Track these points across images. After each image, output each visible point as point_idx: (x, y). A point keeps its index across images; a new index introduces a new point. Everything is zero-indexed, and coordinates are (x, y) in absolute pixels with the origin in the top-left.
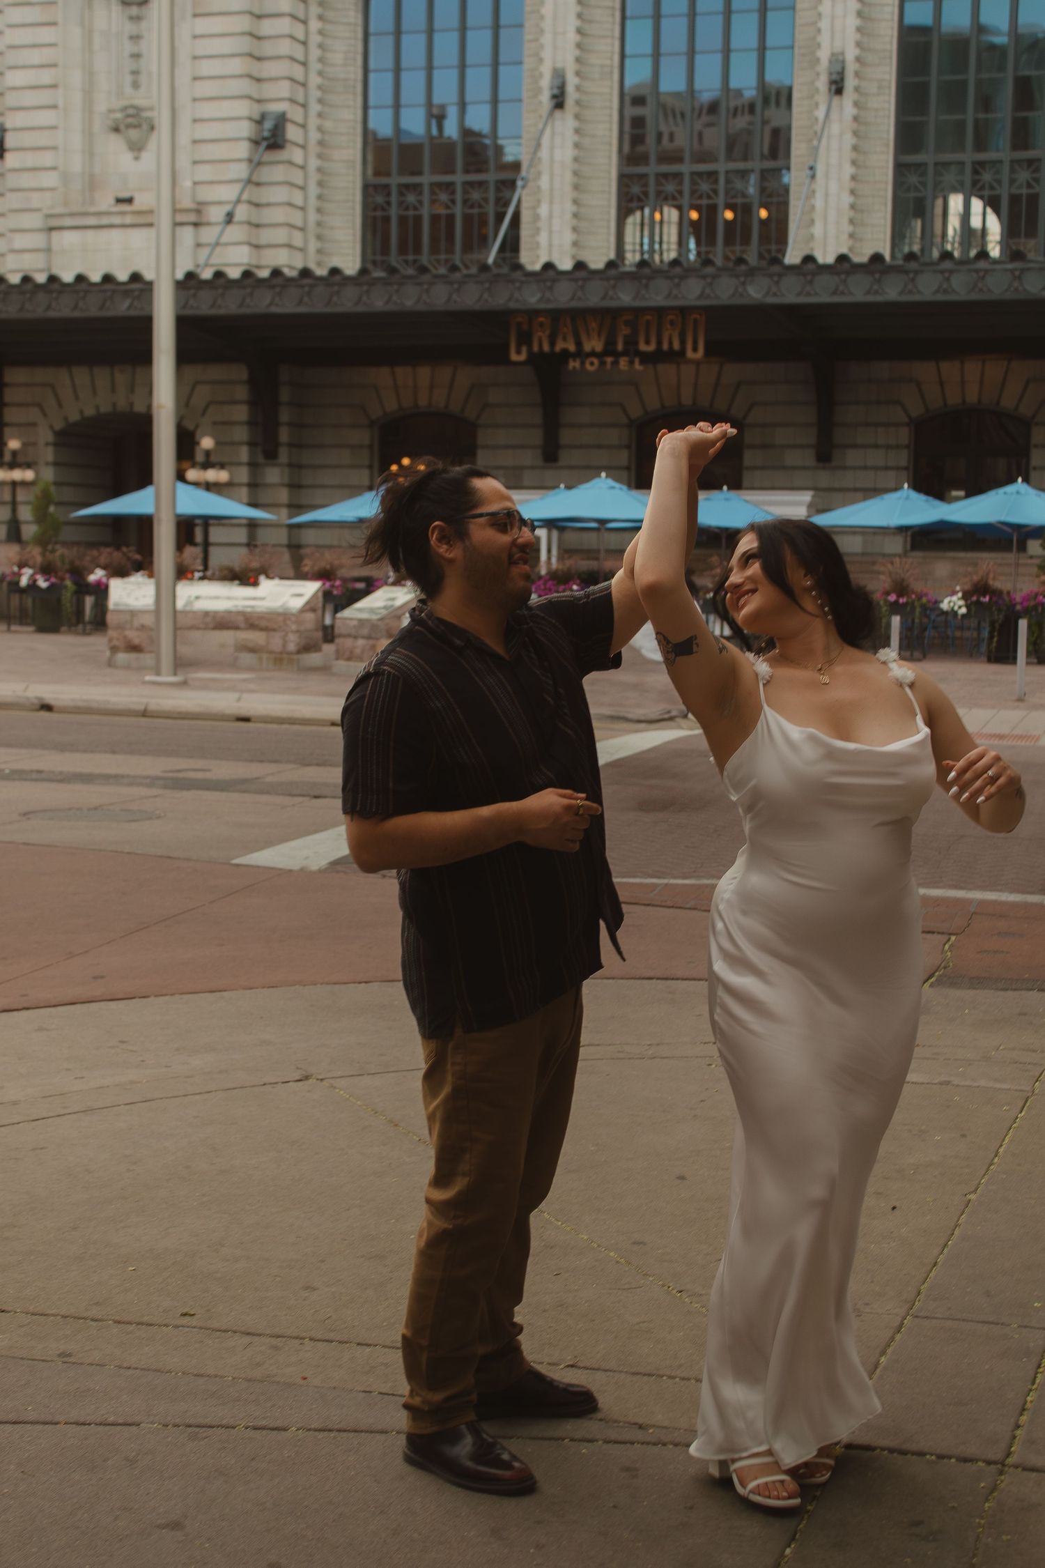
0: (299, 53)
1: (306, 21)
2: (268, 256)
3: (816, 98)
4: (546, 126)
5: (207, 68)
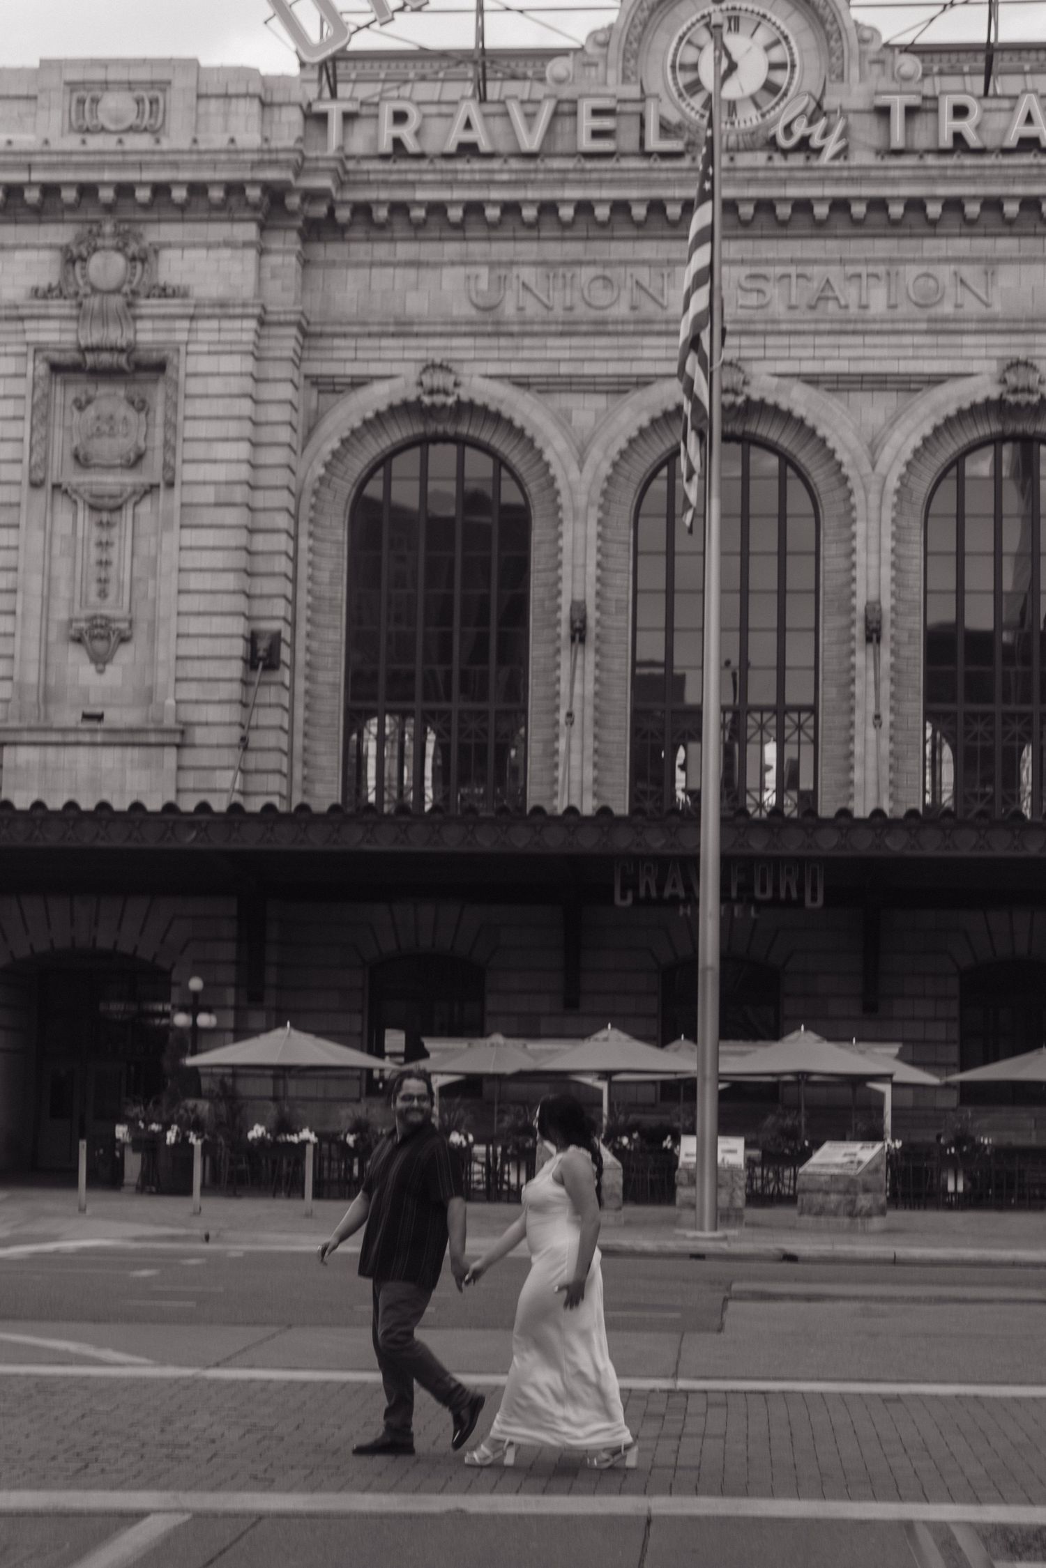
0: (289, 569)
1: (295, 538)
2: (257, 782)
3: (853, 644)
4: (565, 659)
5: (194, 581)
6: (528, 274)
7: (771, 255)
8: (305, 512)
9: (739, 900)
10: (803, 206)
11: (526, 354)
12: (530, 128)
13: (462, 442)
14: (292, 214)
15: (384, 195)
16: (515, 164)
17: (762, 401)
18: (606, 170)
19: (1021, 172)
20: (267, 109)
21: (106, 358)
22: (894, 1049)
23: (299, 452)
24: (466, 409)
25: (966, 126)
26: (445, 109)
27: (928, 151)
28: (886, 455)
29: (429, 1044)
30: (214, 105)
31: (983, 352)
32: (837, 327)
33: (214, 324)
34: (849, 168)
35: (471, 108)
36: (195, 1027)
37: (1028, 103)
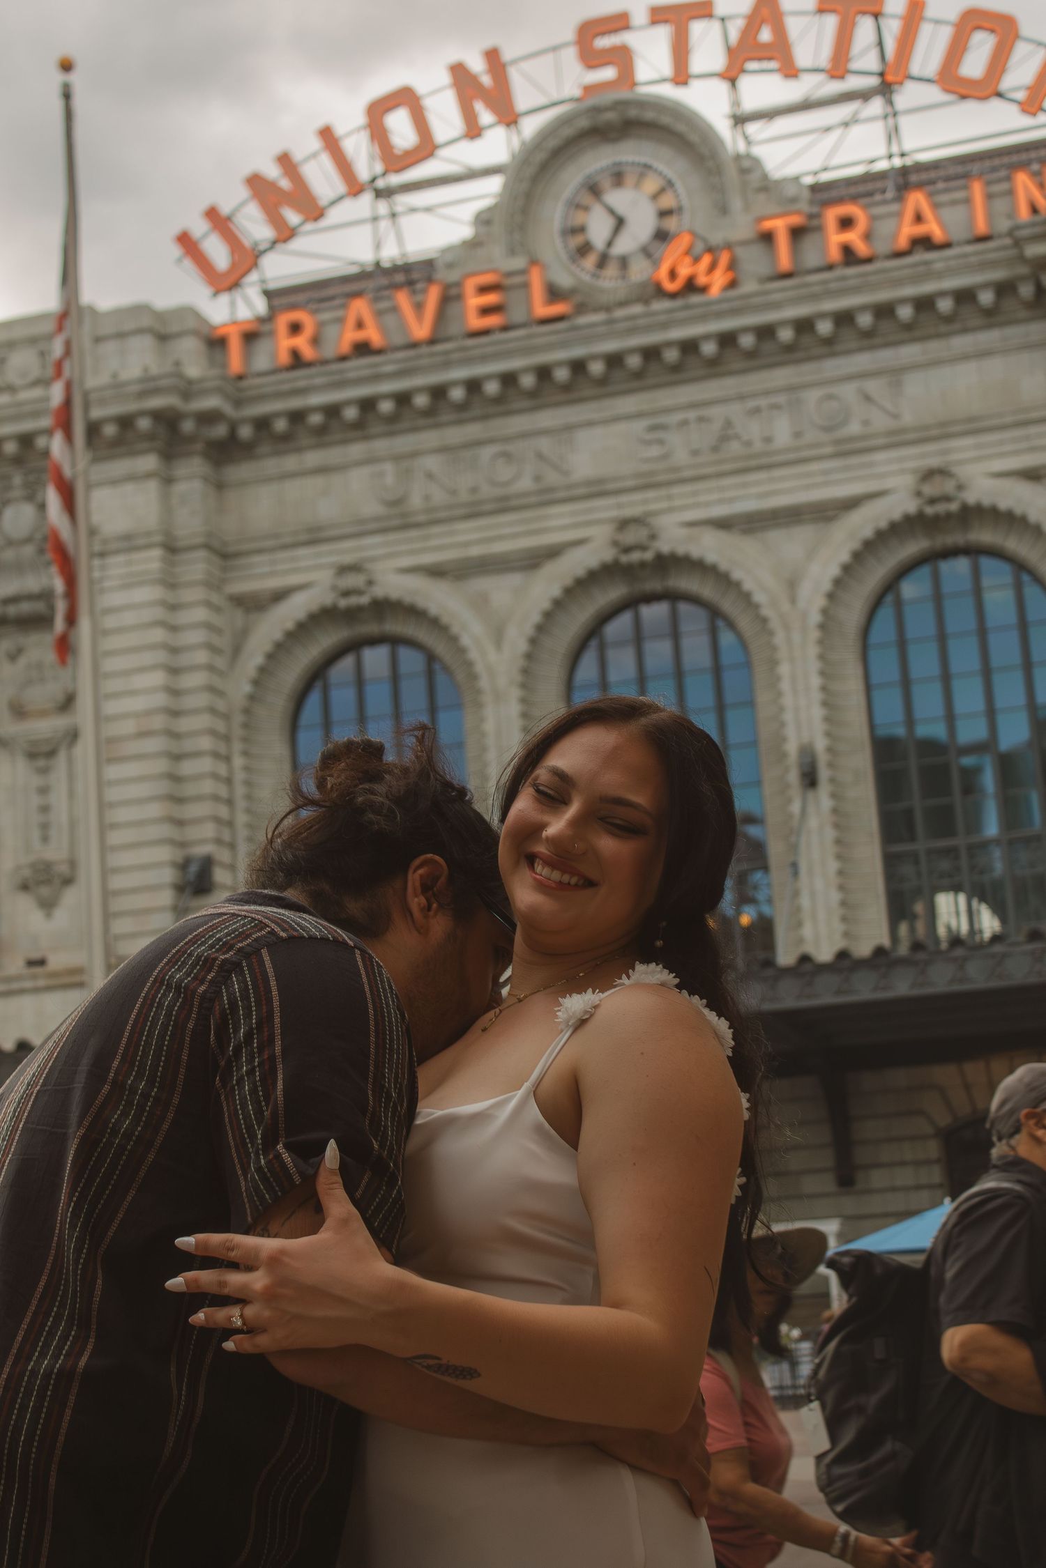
0: (223, 791)
1: (226, 759)
3: (787, 793)
5: (123, 814)
6: (432, 463)
7: (667, 403)
8: (237, 732)
10: (689, 347)
11: (433, 543)
12: (419, 317)
13: (394, 641)
14: (191, 439)
15: (280, 406)
16: (404, 354)
17: (674, 555)
19: (910, 273)
20: (163, 342)
21: (26, 608)
23: (224, 672)
24: (384, 607)
25: (854, 237)
26: (336, 313)
27: (814, 270)
28: (806, 590)
30: (110, 347)
31: (896, 467)
32: (741, 465)
33: (123, 558)
34: (743, 297)
35: (361, 308)
37: (912, 200)
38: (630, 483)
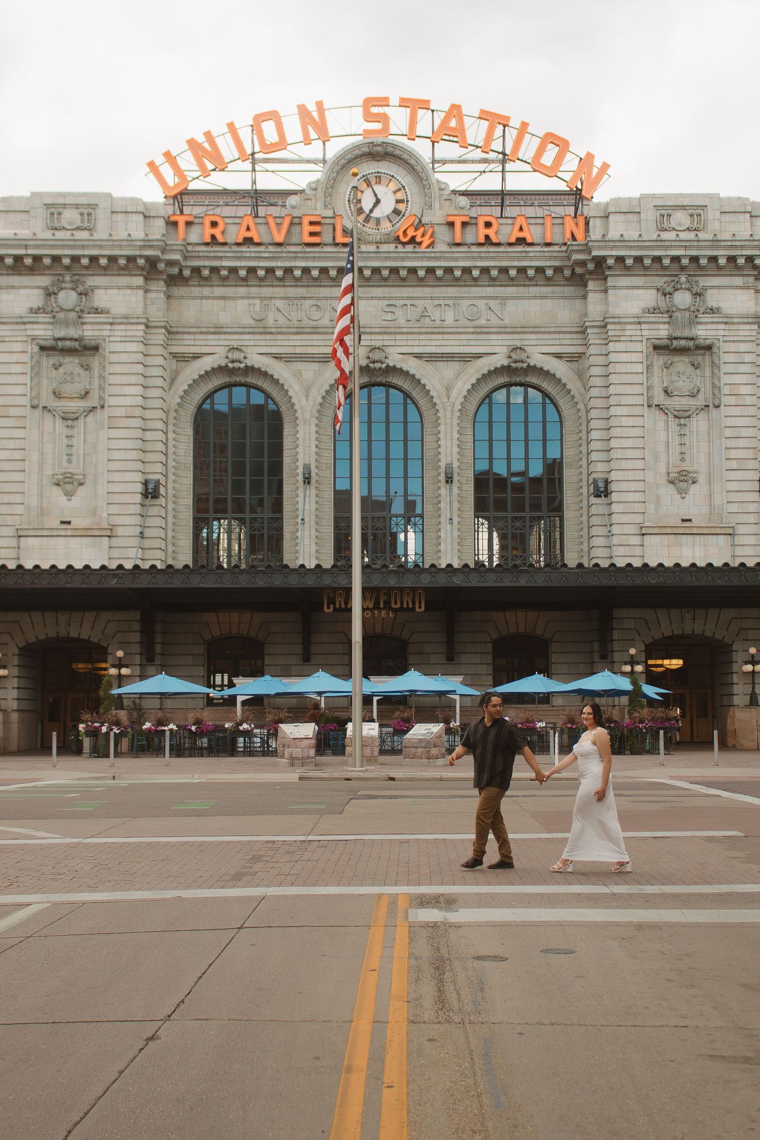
0: (164, 449)
1: (166, 433)
2: (149, 554)
3: (439, 484)
4: (301, 493)
5: (116, 455)
6: (279, 303)
7: (397, 295)
8: (172, 421)
9: (384, 608)
10: (413, 271)
11: (279, 343)
12: (279, 231)
13: (249, 386)
15: (207, 263)
16: (271, 249)
17: (394, 366)
18: (316, 252)
19: (517, 255)
20: (147, 220)
21: (68, 344)
22: (460, 678)
23: (167, 391)
24: (250, 370)
25: (490, 232)
26: (237, 221)
27: (473, 244)
28: (454, 393)
29: (235, 680)
30: (120, 217)
31: (500, 343)
32: (430, 330)
33: (123, 327)
34: (434, 252)
35: (250, 221)
36: (120, 676)
37: (520, 221)
38: (377, 330)
